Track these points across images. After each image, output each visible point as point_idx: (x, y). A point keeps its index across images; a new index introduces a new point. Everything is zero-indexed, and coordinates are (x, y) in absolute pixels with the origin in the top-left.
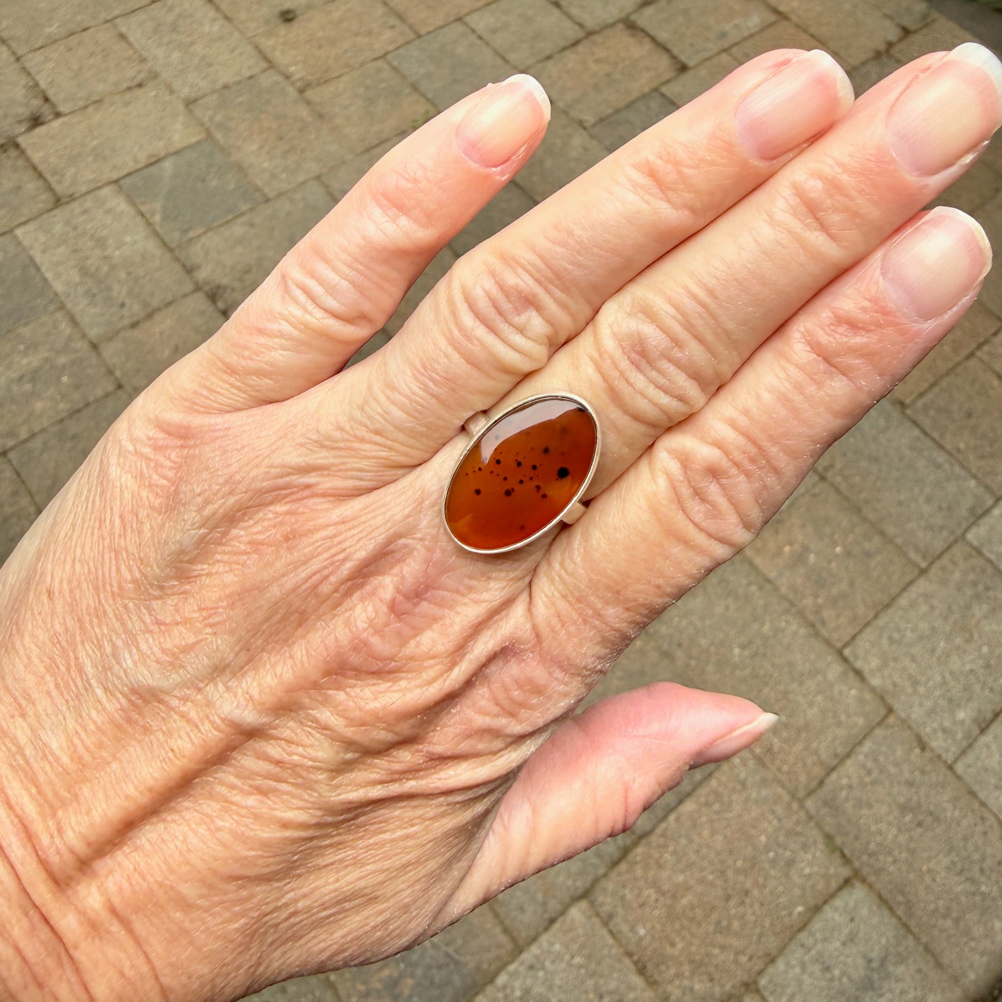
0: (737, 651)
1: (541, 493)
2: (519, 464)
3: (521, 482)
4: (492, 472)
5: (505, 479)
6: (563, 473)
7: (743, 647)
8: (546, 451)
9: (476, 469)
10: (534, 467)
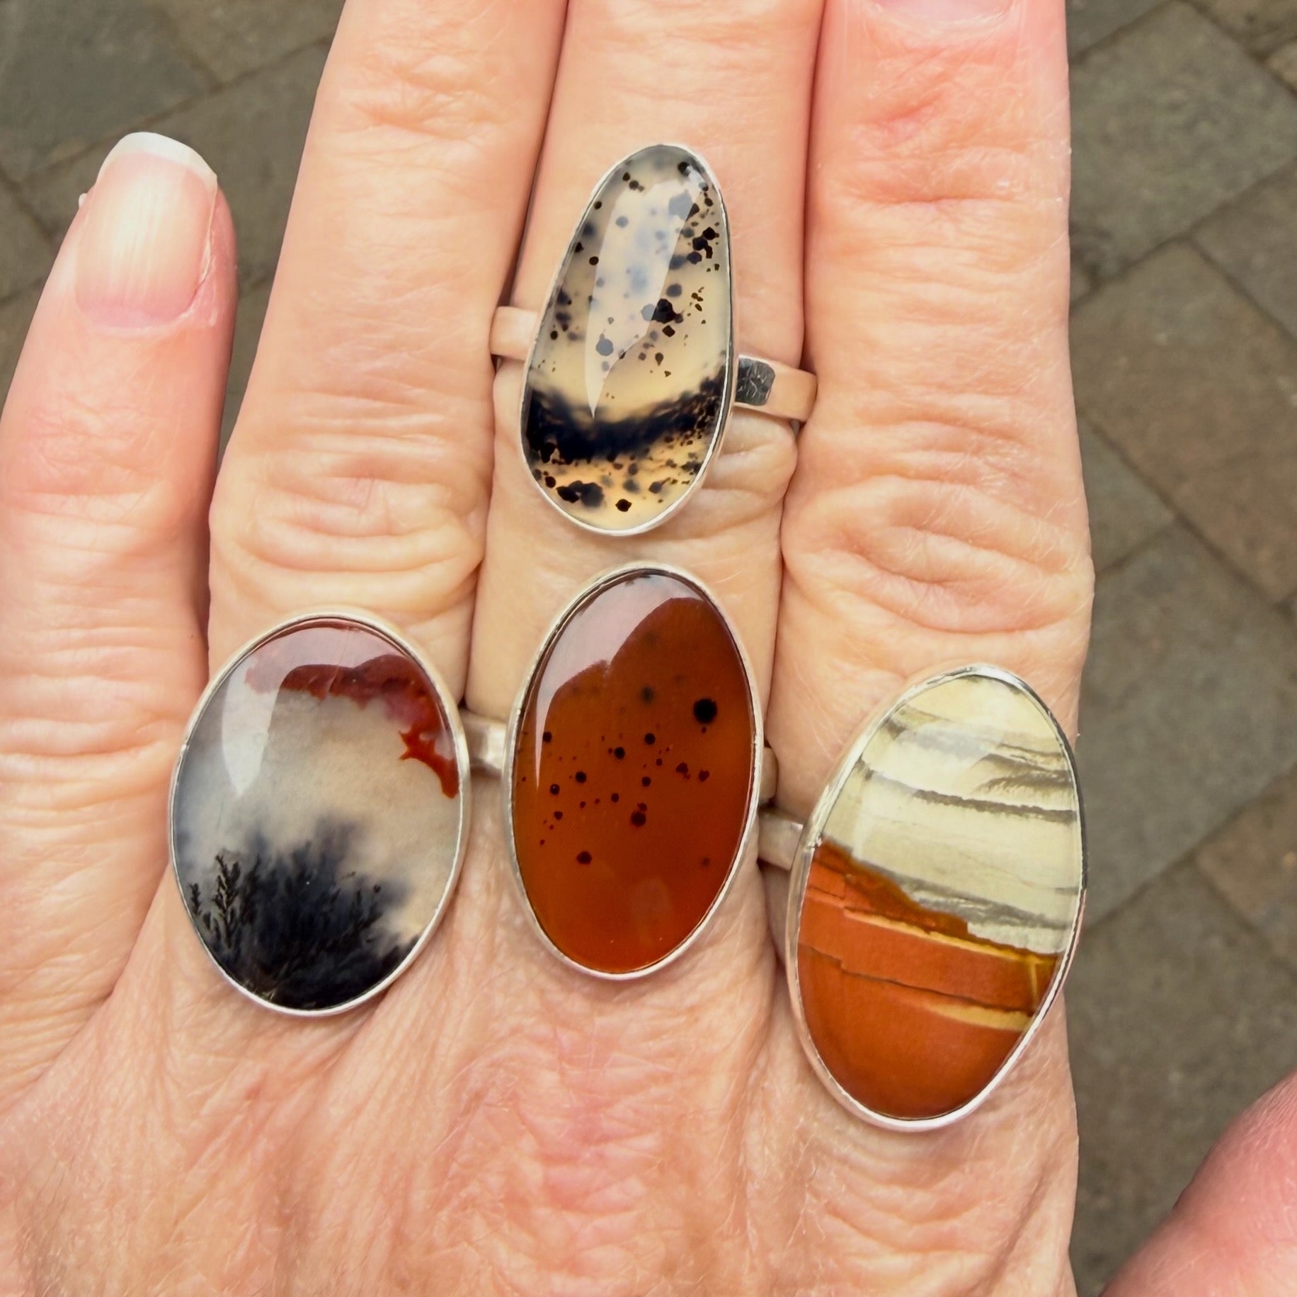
0: (1175, 1077)
1: (694, 771)
2: (620, 753)
3: (646, 782)
4: (583, 805)
5: (615, 798)
6: (705, 712)
7: (1191, 1068)
8: (647, 695)
9: (552, 820)
10: (650, 739)
